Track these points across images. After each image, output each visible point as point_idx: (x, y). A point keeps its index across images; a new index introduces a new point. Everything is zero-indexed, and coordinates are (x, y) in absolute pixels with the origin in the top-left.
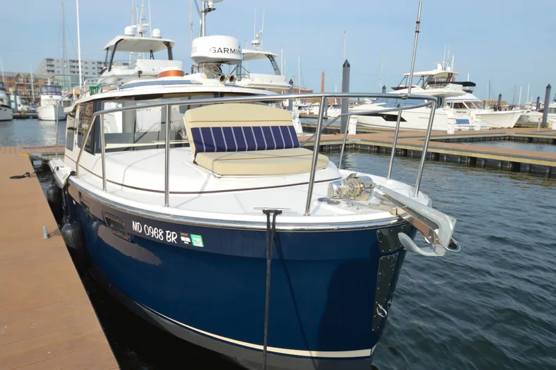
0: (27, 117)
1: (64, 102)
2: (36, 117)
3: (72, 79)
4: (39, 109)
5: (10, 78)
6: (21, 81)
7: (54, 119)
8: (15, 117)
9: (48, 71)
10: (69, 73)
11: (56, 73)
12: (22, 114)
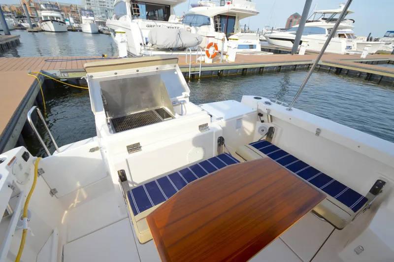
0: (76, 31)
1: (96, 22)
2: (81, 31)
3: (100, 9)
4: (82, 25)
5: (67, 7)
6: (73, 9)
7: (91, 32)
8: (69, 30)
9: (87, 4)
10: (98, 6)
11: (92, 5)
12: (73, 28)
